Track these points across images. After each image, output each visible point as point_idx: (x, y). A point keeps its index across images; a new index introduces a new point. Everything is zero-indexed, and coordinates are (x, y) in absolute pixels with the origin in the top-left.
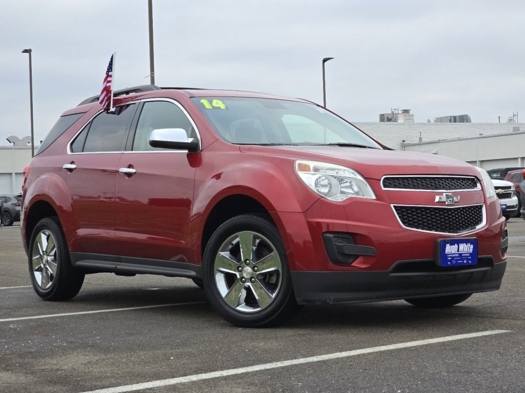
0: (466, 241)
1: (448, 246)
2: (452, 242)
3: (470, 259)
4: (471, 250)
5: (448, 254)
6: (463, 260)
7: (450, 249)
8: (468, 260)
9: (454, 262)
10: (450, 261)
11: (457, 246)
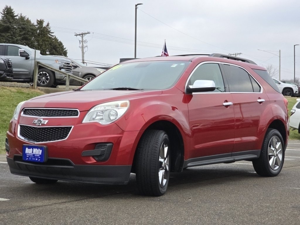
0: (37, 147)
1: (27, 149)
2: (29, 147)
3: (39, 159)
4: (41, 153)
5: (27, 154)
6: (35, 158)
7: (28, 151)
8: (38, 159)
9: (30, 159)
10: (28, 158)
11: (32, 150)
